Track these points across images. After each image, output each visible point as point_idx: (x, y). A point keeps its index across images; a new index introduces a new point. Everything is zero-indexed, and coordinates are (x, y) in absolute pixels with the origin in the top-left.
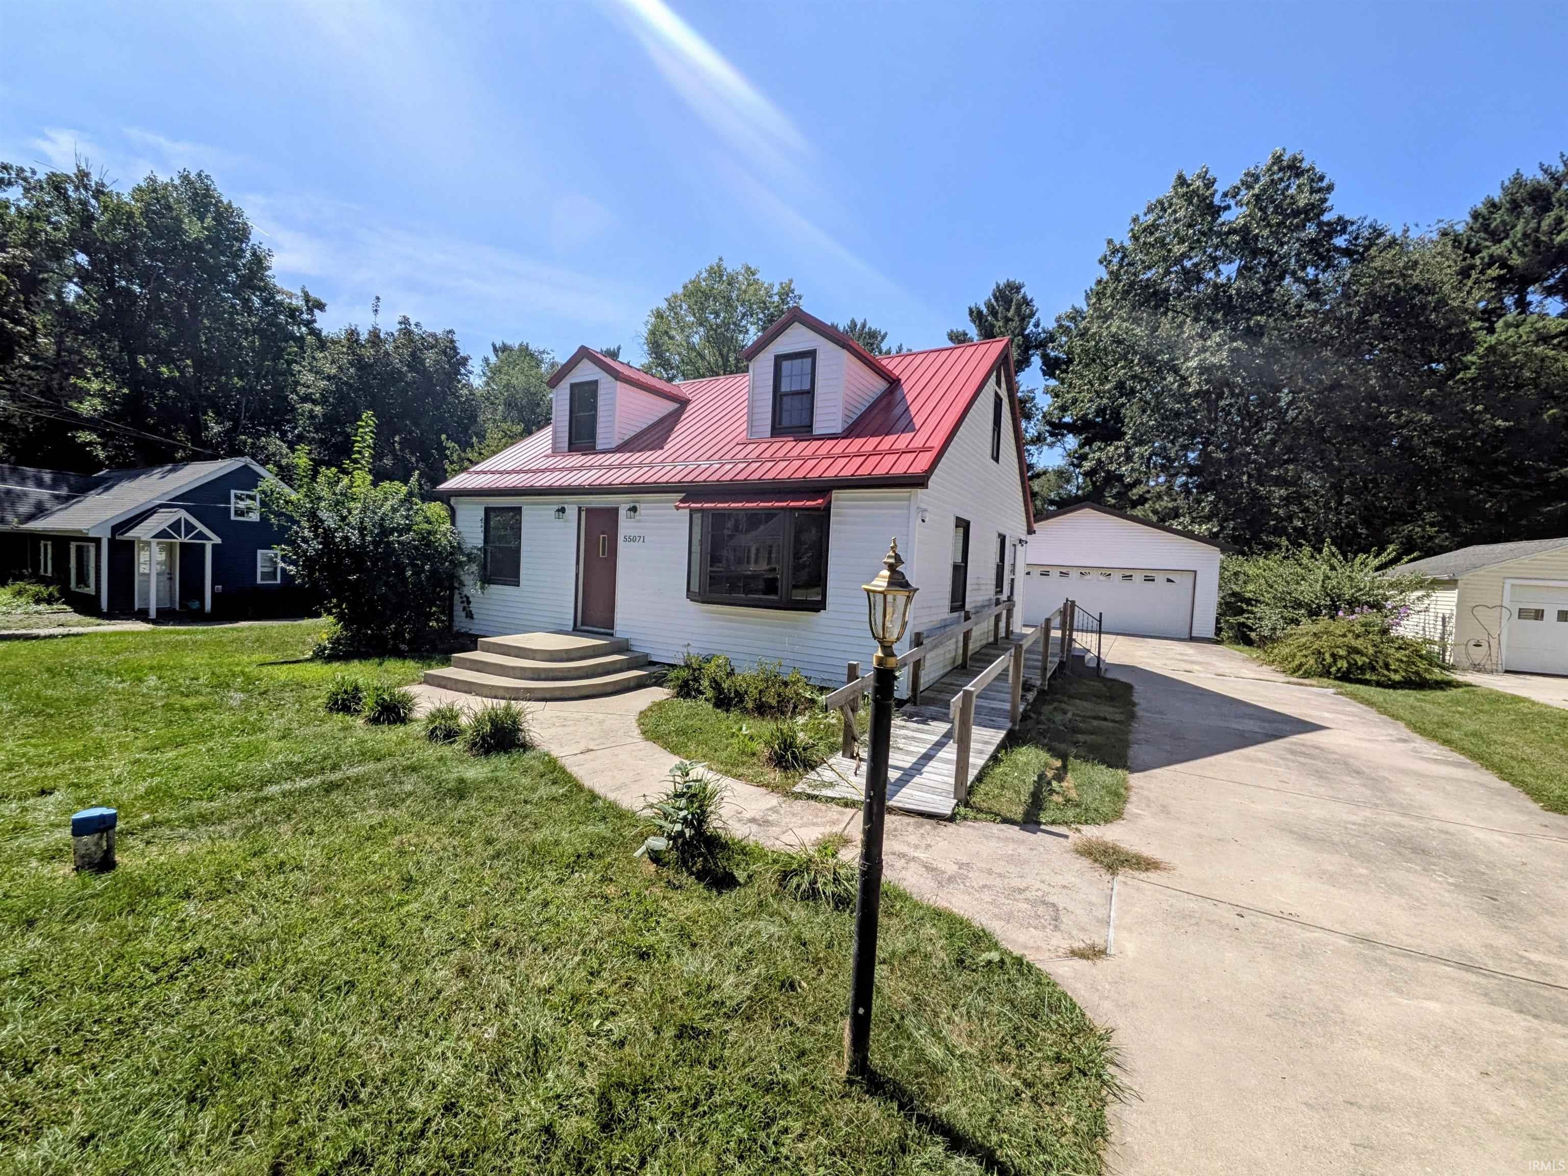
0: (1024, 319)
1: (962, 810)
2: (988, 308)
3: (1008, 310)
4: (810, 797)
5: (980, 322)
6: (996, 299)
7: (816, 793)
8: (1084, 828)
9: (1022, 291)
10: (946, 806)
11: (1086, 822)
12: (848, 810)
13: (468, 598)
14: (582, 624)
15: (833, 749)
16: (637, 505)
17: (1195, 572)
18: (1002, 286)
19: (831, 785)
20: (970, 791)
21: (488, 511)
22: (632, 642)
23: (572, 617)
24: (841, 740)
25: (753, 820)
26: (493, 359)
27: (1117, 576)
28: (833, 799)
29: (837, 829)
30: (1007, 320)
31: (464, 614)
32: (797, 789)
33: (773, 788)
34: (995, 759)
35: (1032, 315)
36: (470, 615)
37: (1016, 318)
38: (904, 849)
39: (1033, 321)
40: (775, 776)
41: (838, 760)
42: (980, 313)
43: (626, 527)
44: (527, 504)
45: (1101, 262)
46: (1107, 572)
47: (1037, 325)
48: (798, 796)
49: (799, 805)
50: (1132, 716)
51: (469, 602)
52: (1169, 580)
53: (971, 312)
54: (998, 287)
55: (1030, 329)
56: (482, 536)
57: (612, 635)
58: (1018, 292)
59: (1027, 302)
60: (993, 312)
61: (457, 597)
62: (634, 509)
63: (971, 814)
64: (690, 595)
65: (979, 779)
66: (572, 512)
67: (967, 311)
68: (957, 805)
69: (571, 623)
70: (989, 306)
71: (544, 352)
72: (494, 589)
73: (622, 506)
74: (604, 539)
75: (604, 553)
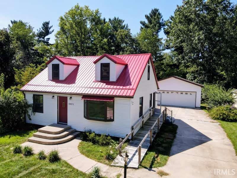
0: (159, 18)
1: (140, 166)
2: (150, 15)
3: (155, 16)
4: (114, 166)
5: (148, 19)
6: (152, 13)
7: (115, 165)
8: (159, 168)
9: (159, 11)
10: (137, 166)
11: (160, 167)
12: (121, 168)
14: (59, 122)
15: (117, 154)
16: (72, 97)
17: (196, 92)
18: (153, 10)
19: (118, 163)
20: (141, 162)
22: (72, 126)
23: (57, 120)
24: (119, 152)
25: (105, 172)
26: (11, 25)
27: (179, 93)
28: (118, 166)
29: (119, 173)
30: (155, 19)
31: (29, 119)
32: (112, 164)
33: (107, 164)
34: (146, 154)
35: (161, 18)
37: (157, 19)
38: (130, 176)
39: (161, 19)
40: (107, 162)
41: (119, 157)
42: (148, 17)
43: (69, 101)
44: (44, 94)
46: (177, 92)
47: (163, 20)
48: (112, 166)
49: (113, 168)
50: (175, 137)
51: (30, 116)
52: (191, 94)
53: (146, 16)
54: (152, 10)
55: (161, 21)
56: (33, 101)
57: (67, 125)
58: (158, 11)
59: (159, 14)
60: (151, 16)
61: (27, 115)
62: (71, 98)
63: (141, 167)
64: (84, 117)
65: (143, 159)
66: (56, 97)
67: (145, 16)
68: (139, 165)
69: (57, 122)
71: (27, 23)
72: (37, 114)
73: (68, 97)
74: (64, 103)
75: (64, 106)
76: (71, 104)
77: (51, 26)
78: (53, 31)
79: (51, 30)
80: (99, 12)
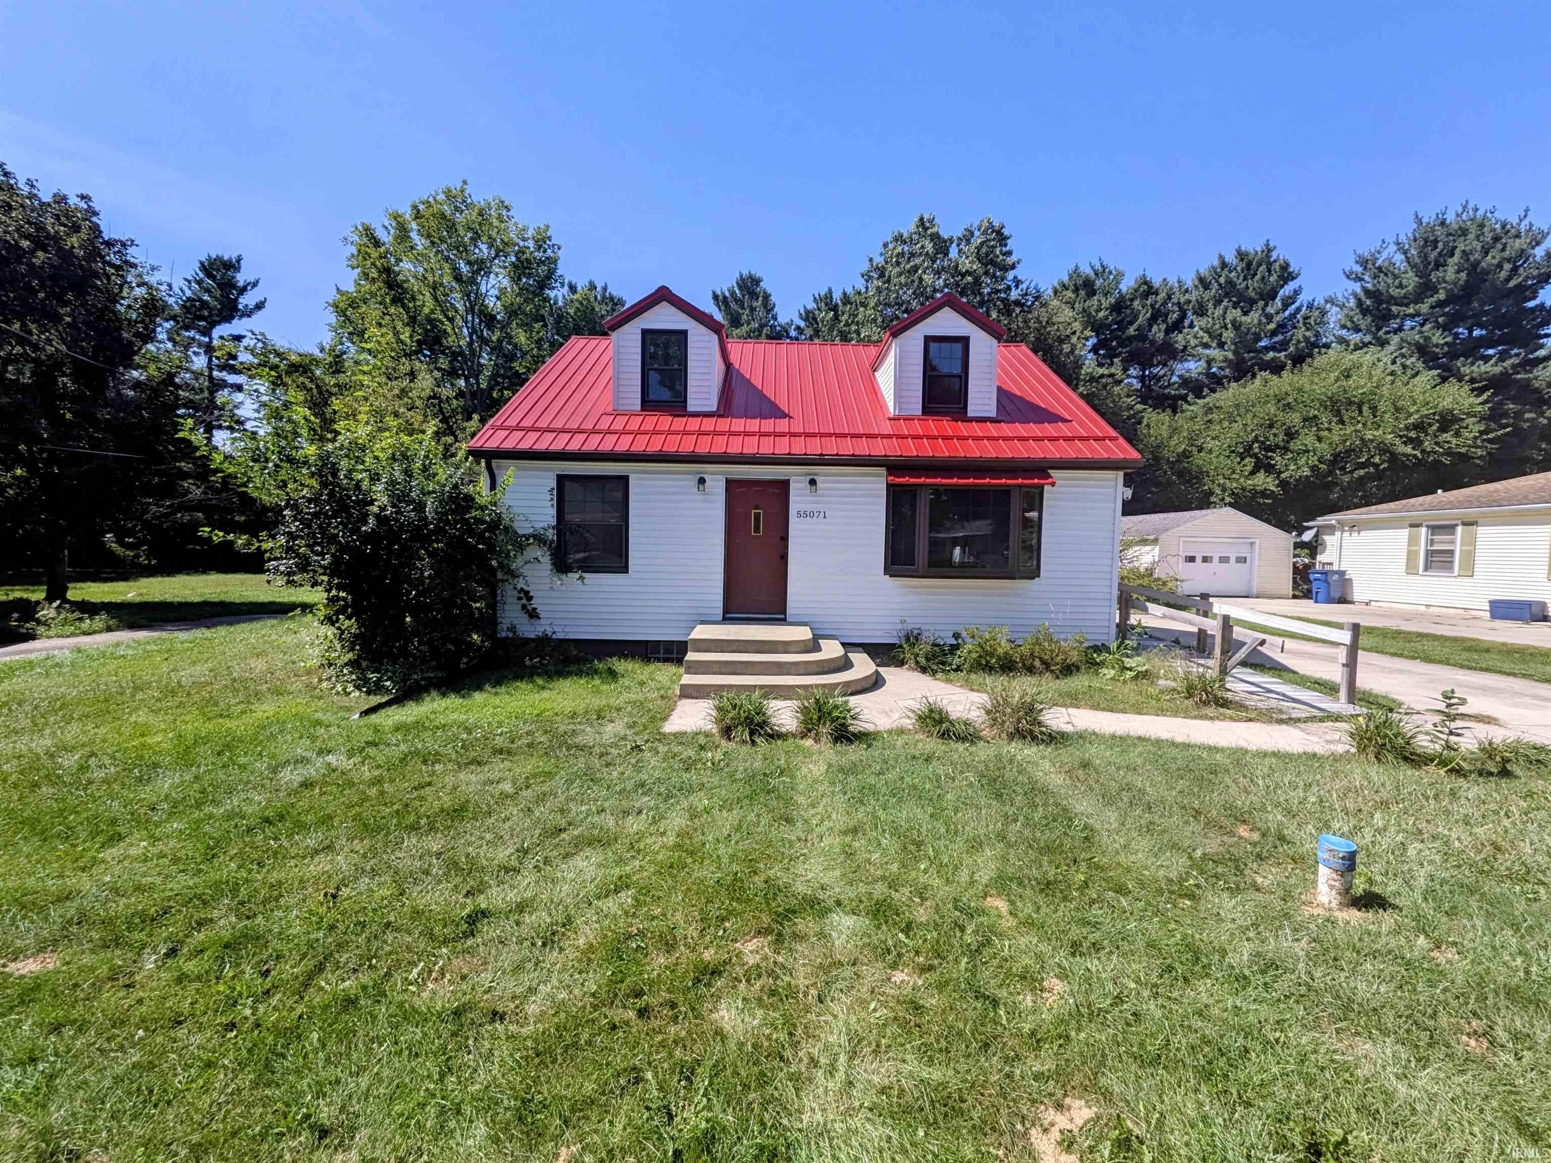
13: (527, 593)
14: (727, 612)
16: (816, 478)
21: (561, 479)
22: (815, 625)
23: (720, 604)
31: (523, 614)
36: (533, 615)
43: (801, 501)
44: (635, 472)
45: (863, 276)
51: (530, 599)
56: (553, 512)
57: (782, 619)
64: (888, 570)
66: (716, 484)
69: (719, 611)
70: (733, 293)
73: (793, 479)
74: (757, 516)
75: (757, 529)
76: (811, 515)
77: (252, 279)
78: (260, 306)
79: (247, 300)
80: (550, 238)
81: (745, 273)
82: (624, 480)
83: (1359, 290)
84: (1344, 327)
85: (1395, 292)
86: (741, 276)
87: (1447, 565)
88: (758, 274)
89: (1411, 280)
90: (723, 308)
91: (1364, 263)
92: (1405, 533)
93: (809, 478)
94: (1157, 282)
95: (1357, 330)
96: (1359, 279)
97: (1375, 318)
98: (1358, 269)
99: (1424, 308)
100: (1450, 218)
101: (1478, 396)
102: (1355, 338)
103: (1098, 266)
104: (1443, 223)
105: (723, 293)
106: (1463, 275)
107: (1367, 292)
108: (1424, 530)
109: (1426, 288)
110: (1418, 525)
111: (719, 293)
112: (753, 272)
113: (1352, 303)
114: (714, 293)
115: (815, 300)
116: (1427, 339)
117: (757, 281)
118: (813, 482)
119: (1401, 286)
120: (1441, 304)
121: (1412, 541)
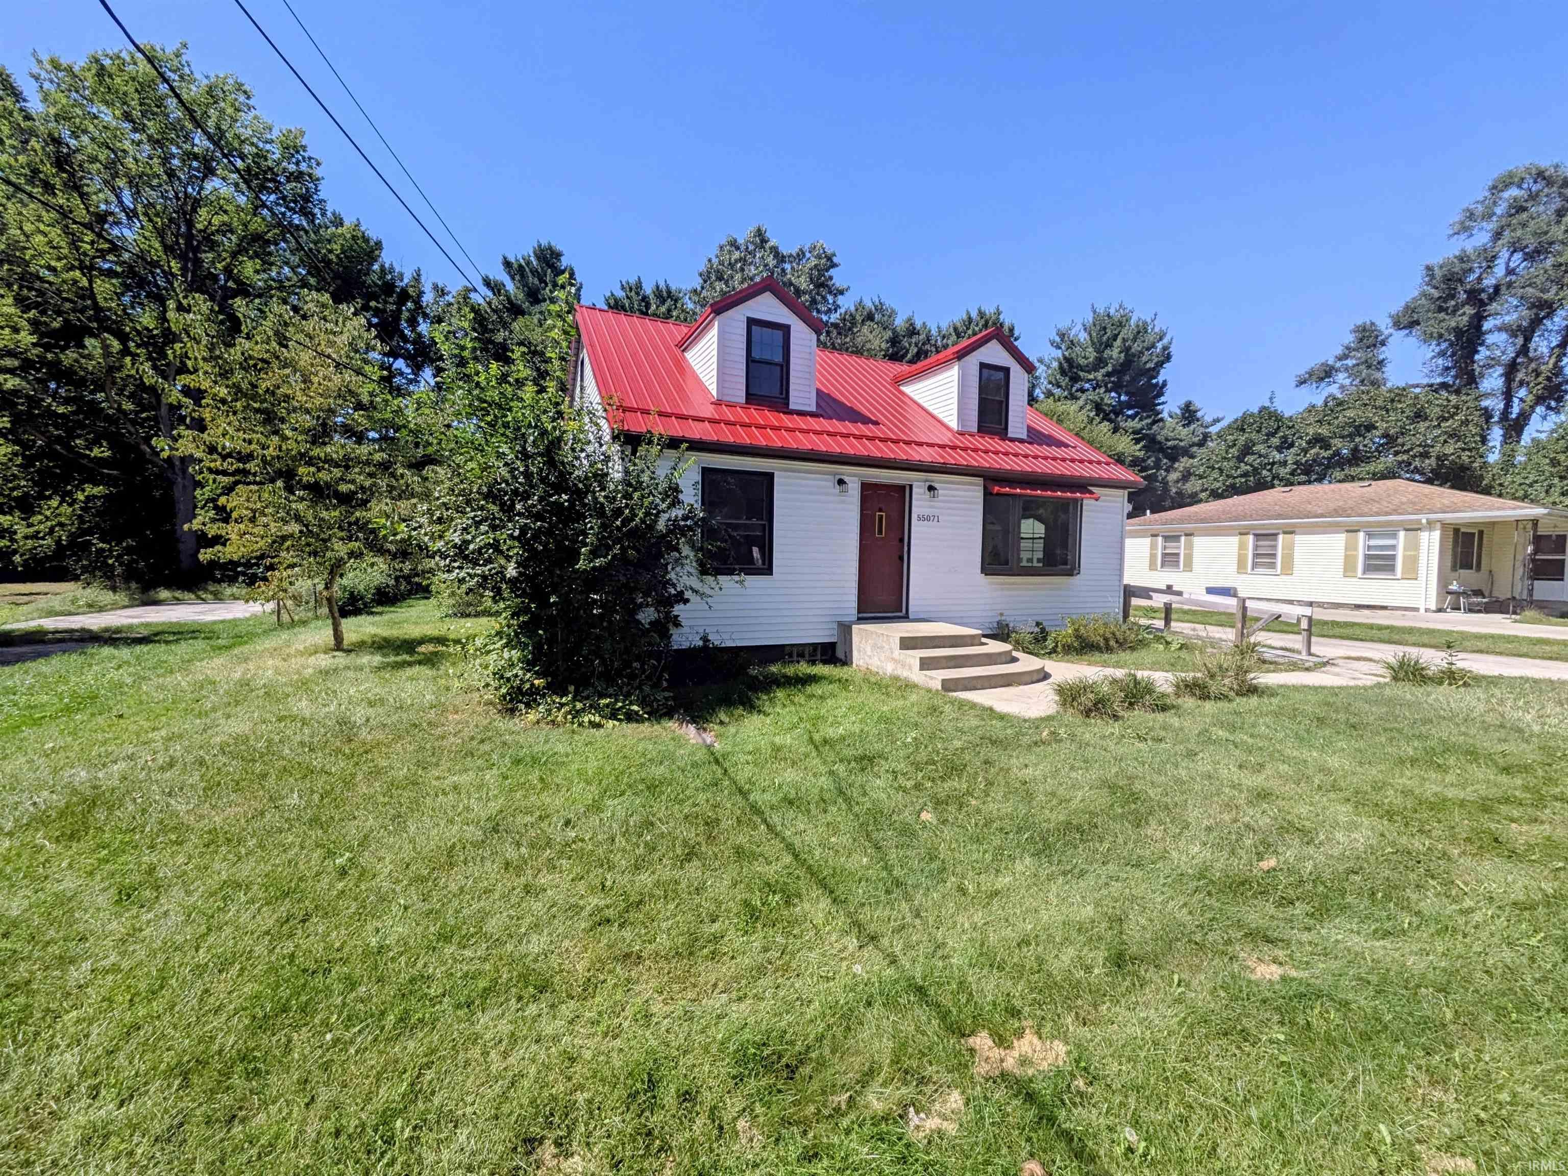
16: (937, 484)
21: (706, 473)
23: (855, 604)
43: (919, 506)
44: (780, 469)
66: (854, 486)
69: (855, 611)
73: (915, 484)
74: (881, 517)
75: (880, 532)
76: (928, 519)
81: (544, 243)
82: (770, 477)
83: (1060, 356)
84: (1050, 383)
85: (1082, 362)
86: (540, 246)
87: (1176, 564)
88: (559, 247)
89: (1092, 354)
90: (517, 277)
91: (1062, 336)
92: (1148, 541)
93: (928, 484)
94: (918, 325)
95: (1059, 386)
96: (1058, 347)
97: (1071, 379)
98: (1058, 339)
99: (1099, 375)
100: (1112, 311)
101: (1136, 444)
102: (1057, 392)
103: (877, 303)
104: (1108, 316)
105: (517, 260)
106: (1123, 355)
107: (1065, 358)
108: (1160, 539)
109: (1100, 362)
110: (1156, 536)
111: (513, 260)
112: (553, 244)
113: (1055, 364)
114: (505, 258)
115: (623, 288)
116: (1102, 399)
117: (558, 255)
118: (931, 488)
119: (1085, 358)
120: (1108, 374)
121: (1153, 546)
